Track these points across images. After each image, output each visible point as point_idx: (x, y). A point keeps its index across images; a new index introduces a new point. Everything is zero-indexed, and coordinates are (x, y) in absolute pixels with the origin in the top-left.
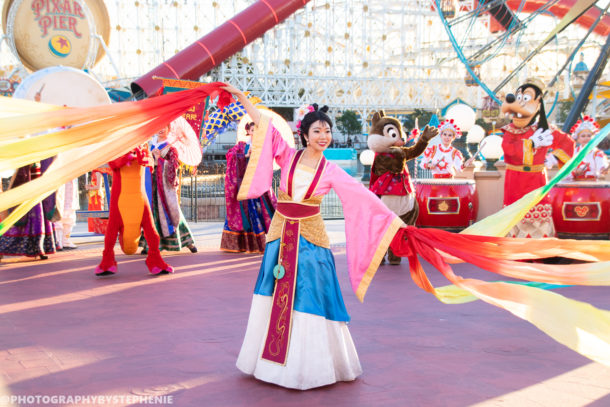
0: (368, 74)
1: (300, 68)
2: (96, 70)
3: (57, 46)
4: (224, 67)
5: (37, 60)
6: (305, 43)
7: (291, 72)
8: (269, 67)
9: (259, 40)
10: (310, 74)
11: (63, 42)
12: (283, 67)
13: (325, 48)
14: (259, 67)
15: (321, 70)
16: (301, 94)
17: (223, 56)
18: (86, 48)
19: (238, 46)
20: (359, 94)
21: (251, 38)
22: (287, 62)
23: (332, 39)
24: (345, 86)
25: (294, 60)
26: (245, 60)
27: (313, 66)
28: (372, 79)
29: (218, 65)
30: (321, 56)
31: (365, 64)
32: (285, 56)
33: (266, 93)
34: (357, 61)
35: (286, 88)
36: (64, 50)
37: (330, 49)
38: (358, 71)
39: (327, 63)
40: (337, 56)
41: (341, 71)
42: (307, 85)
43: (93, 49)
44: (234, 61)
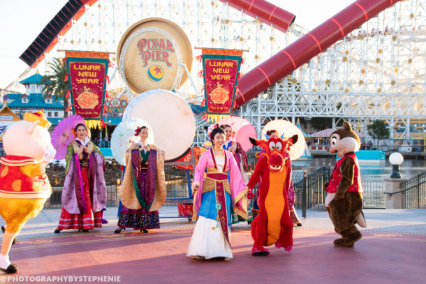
0: (395, 90)
1: (338, 87)
2: (181, 90)
3: (154, 73)
4: (277, 86)
5: (139, 84)
6: (343, 67)
7: (331, 90)
8: (313, 86)
9: (306, 65)
10: (347, 91)
11: (158, 70)
12: (324, 86)
13: (359, 70)
14: (305, 85)
15: (356, 88)
16: (339, 107)
17: (277, 78)
18: (174, 74)
19: (289, 70)
20: (388, 107)
21: (299, 64)
22: (328, 82)
23: (365, 63)
24: (376, 100)
25: (334, 80)
26: (294, 81)
27: (349, 84)
28: (399, 95)
29: (273, 85)
30: (356, 77)
31: (393, 83)
32: (325, 77)
33: (310, 106)
34: (386, 80)
35: (327, 103)
36: (158, 76)
37: (363, 71)
38: (387, 88)
39: (361, 82)
40: (369, 76)
41: (372, 88)
42: (344, 99)
43: (179, 75)
44: (285, 82)
